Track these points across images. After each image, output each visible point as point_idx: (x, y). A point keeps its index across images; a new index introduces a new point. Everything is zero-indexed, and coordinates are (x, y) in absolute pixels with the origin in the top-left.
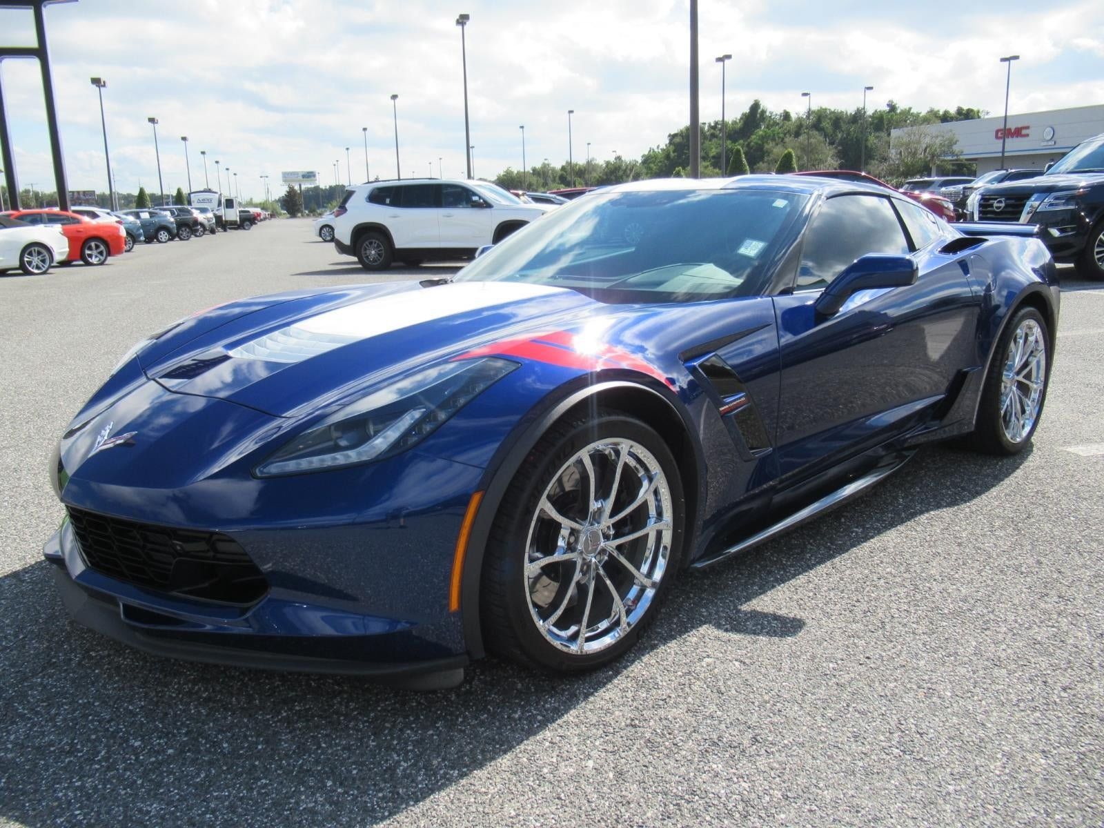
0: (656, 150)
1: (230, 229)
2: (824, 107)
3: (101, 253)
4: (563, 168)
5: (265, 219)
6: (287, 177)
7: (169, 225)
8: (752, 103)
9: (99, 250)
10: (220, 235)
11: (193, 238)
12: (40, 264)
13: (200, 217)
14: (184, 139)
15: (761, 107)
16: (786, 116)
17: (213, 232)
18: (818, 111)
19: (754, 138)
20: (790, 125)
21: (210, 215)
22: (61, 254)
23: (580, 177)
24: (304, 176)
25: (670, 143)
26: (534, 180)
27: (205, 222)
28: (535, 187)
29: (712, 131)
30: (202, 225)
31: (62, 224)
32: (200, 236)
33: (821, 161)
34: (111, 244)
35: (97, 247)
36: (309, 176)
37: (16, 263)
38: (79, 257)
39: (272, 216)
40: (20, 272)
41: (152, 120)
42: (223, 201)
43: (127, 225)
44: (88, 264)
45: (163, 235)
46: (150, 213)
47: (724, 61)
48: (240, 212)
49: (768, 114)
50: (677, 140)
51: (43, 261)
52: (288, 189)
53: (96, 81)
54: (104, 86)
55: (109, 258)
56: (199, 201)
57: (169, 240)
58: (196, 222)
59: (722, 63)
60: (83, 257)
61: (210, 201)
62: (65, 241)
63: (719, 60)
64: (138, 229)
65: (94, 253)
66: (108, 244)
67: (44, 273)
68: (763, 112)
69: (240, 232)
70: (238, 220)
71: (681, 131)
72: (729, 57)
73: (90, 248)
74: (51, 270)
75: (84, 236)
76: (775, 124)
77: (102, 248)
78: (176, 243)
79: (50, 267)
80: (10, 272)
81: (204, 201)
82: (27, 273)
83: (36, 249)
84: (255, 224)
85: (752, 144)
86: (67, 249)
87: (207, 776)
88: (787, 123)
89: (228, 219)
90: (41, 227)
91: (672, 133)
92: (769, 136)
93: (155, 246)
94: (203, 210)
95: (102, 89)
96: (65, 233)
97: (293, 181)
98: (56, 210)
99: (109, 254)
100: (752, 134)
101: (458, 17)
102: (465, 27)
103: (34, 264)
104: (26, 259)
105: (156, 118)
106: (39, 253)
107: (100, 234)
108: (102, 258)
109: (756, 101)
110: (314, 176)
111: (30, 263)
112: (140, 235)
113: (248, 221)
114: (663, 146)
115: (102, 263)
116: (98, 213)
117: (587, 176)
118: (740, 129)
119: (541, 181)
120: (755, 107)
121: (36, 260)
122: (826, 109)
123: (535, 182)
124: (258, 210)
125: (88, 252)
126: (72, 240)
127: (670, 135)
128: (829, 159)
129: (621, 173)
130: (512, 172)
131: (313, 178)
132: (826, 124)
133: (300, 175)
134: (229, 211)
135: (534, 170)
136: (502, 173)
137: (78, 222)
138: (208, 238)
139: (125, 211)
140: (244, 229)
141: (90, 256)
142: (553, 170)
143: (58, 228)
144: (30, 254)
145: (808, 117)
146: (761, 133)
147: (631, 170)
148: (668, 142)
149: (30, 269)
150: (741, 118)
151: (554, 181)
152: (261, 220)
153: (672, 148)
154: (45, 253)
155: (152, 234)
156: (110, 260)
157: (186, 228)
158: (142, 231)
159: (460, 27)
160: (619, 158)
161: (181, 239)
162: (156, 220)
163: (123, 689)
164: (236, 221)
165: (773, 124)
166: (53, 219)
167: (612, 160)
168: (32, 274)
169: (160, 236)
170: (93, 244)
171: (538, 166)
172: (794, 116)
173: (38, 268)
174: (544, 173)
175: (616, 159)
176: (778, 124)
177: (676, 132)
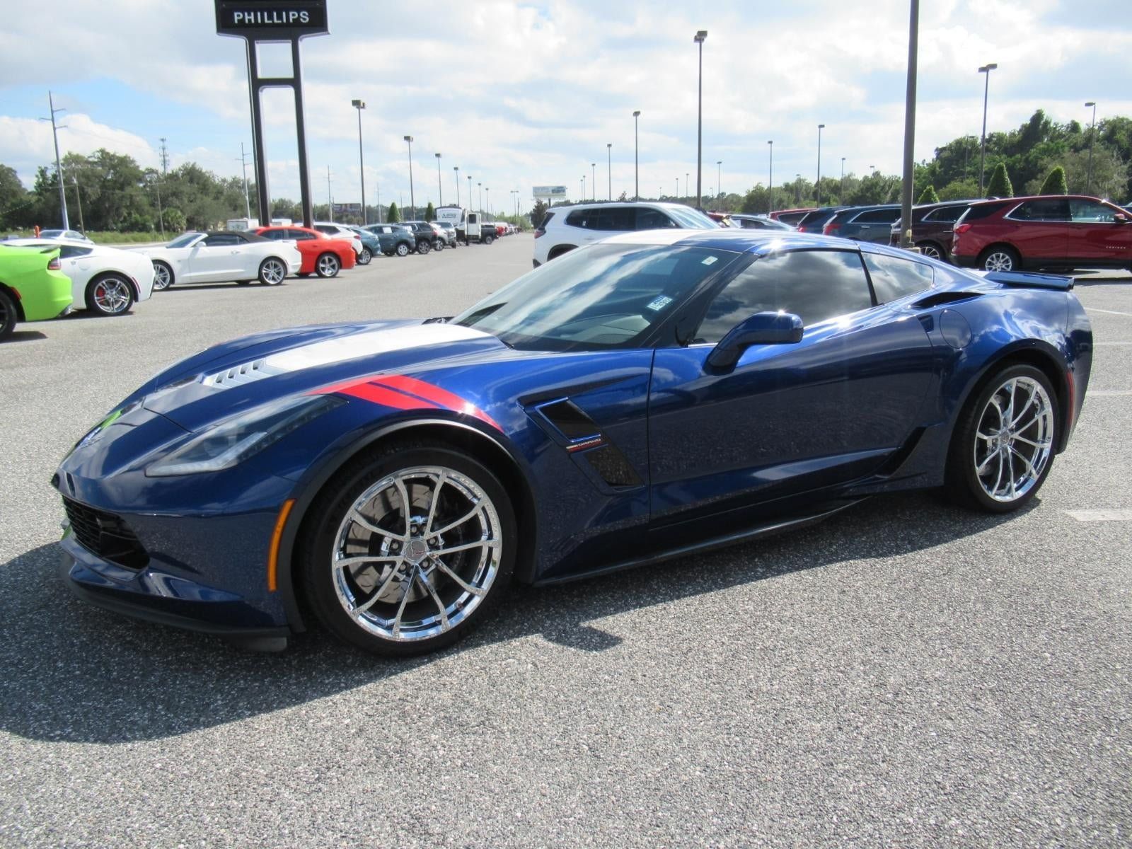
0: (921, 165)
1: (474, 243)
2: (1121, 117)
3: (333, 267)
4: (818, 184)
5: (511, 233)
6: (537, 191)
7: (409, 239)
8: (1033, 113)
9: (331, 264)
10: (462, 249)
11: (432, 252)
12: (276, 276)
13: (440, 231)
14: (438, 155)
15: (1045, 117)
16: (1074, 127)
17: (454, 246)
18: (1114, 121)
19: (1033, 152)
20: (1078, 139)
21: (452, 230)
22: (294, 267)
23: (835, 193)
24: (553, 191)
25: (937, 158)
26: (785, 196)
27: (445, 237)
28: (785, 204)
29: (986, 144)
30: (441, 239)
31: (298, 240)
32: (440, 250)
33: (1106, 179)
34: (343, 258)
35: (330, 261)
36: (559, 190)
37: (256, 275)
38: (313, 269)
39: (519, 230)
40: (259, 282)
41: (407, 138)
42: (466, 216)
43: (365, 240)
44: (321, 276)
45: (403, 249)
46: (392, 228)
47: (988, 72)
48: (482, 227)
49: (1052, 125)
50: (945, 154)
51: (279, 273)
52: (536, 204)
53: (356, 103)
54: (363, 107)
55: (341, 271)
56: (444, 216)
57: (409, 253)
58: (435, 237)
59: (985, 74)
60: (317, 270)
61: (454, 216)
62: (299, 255)
63: (982, 70)
64: (376, 244)
65: (328, 266)
66: (342, 258)
67: (279, 284)
68: (1047, 123)
69: (482, 247)
70: (480, 234)
71: (950, 144)
72: (994, 66)
73: (324, 262)
74: (285, 282)
75: (319, 250)
76: (1061, 136)
77: (335, 262)
78: (416, 256)
79: (285, 278)
80: (252, 283)
81: (448, 216)
82: (264, 284)
83: (273, 262)
84: (497, 238)
85: (1031, 158)
86: (300, 263)
87: (88, 692)
88: (1075, 135)
89: (470, 233)
90: (279, 242)
91: (940, 147)
92: (1052, 149)
93: (394, 259)
94: (444, 225)
95: (361, 110)
96: (300, 248)
97: (543, 196)
98: (299, 225)
99: (341, 267)
100: (1032, 148)
101: (696, 34)
102: (703, 44)
103: (270, 276)
104: (264, 271)
105: (412, 136)
106: (276, 266)
107: (336, 249)
108: (334, 272)
109: (1038, 111)
110: (564, 191)
111: (267, 275)
112: (377, 249)
113: (490, 235)
114: (929, 161)
115: (333, 276)
116: (339, 229)
117: (843, 192)
118: (1019, 142)
119: (793, 197)
120: (1038, 117)
121: (272, 272)
122: (1123, 119)
123: (786, 198)
124: (503, 225)
125: (322, 265)
126: (305, 253)
127: (937, 149)
128: (1115, 175)
129: (878, 189)
130: (763, 188)
131: (561, 193)
132: (1121, 136)
133: (550, 190)
134: (472, 226)
135: (787, 185)
136: (751, 189)
137: (315, 237)
138: (448, 252)
139: (367, 227)
140: (486, 243)
141: (323, 269)
142: (807, 186)
143: (293, 243)
144: (268, 267)
145: (1100, 128)
146: (1042, 146)
147: (890, 187)
148: (935, 156)
149: (267, 280)
150: (1020, 130)
151: (806, 197)
152: (507, 235)
153: (938, 163)
154: (280, 266)
155: (391, 248)
156: (342, 272)
157: (425, 242)
158: (379, 245)
159: (698, 44)
160: (877, 174)
161: (420, 253)
162: (397, 234)
163: (79, 628)
164: (478, 236)
165: (1056, 135)
166: (292, 234)
167: (870, 175)
168: (268, 285)
169: (399, 250)
170: (326, 258)
171: (792, 180)
172: (1083, 127)
173: (273, 279)
174: (797, 188)
175: (873, 174)
176: (1064, 136)
177: (945, 146)
